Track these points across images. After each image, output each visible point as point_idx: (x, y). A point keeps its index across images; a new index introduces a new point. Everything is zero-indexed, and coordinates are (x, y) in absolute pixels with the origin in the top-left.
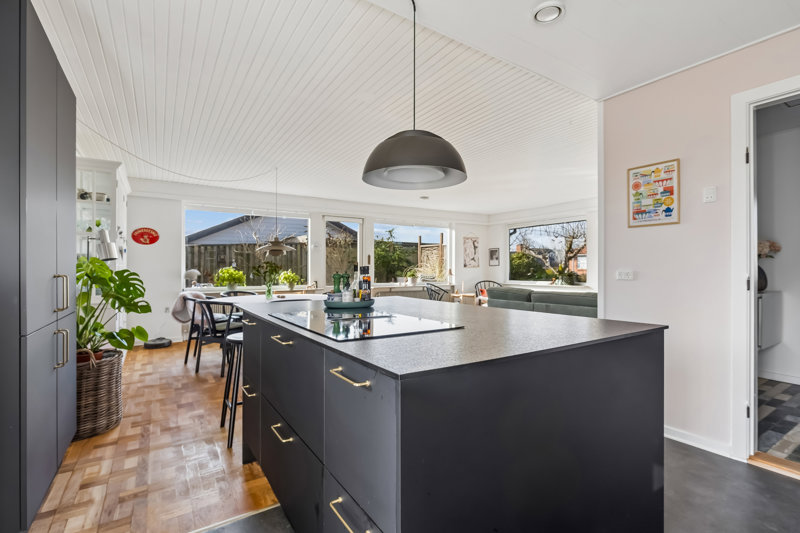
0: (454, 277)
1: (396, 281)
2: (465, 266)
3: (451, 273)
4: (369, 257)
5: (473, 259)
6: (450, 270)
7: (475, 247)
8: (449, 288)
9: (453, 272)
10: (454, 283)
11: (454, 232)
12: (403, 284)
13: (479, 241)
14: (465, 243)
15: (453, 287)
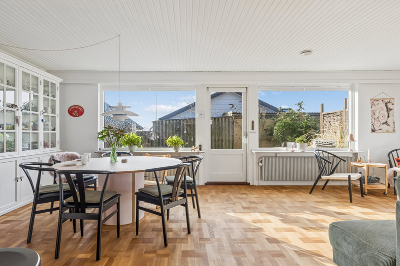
0: (357, 144)
1: (285, 146)
2: (373, 131)
3: (352, 138)
4: (253, 122)
5: (386, 123)
6: (351, 136)
7: (389, 110)
8: (351, 155)
9: (356, 138)
10: (357, 150)
11: (357, 94)
12: (290, 150)
13: (395, 102)
14: (373, 104)
15: (356, 154)
